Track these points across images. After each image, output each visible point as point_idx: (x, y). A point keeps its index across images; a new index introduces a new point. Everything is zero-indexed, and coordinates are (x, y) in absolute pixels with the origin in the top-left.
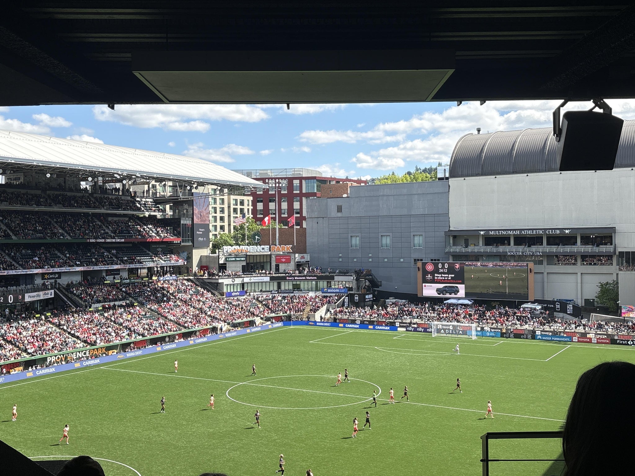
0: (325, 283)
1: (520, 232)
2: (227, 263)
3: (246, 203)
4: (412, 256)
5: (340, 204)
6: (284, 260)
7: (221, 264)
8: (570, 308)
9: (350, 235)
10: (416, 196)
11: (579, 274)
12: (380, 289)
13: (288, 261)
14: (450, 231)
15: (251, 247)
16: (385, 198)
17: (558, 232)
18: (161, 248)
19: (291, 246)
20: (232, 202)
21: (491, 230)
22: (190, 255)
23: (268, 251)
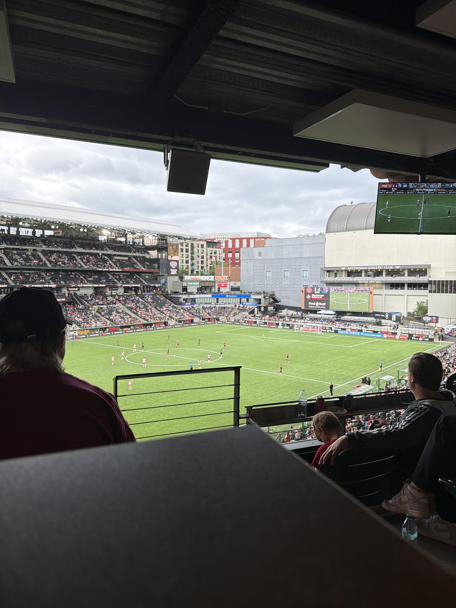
0: (246, 299)
1: (368, 268)
2: (188, 286)
4: (302, 284)
5: (260, 251)
6: (223, 285)
7: (184, 286)
8: (394, 317)
9: (265, 270)
10: (305, 245)
11: (406, 296)
12: (279, 304)
13: (225, 286)
14: (324, 267)
15: (203, 276)
16: (287, 247)
17: (392, 268)
18: (148, 276)
19: (227, 276)
20: (209, 252)
21: (349, 267)
22: (166, 281)
23: (213, 279)
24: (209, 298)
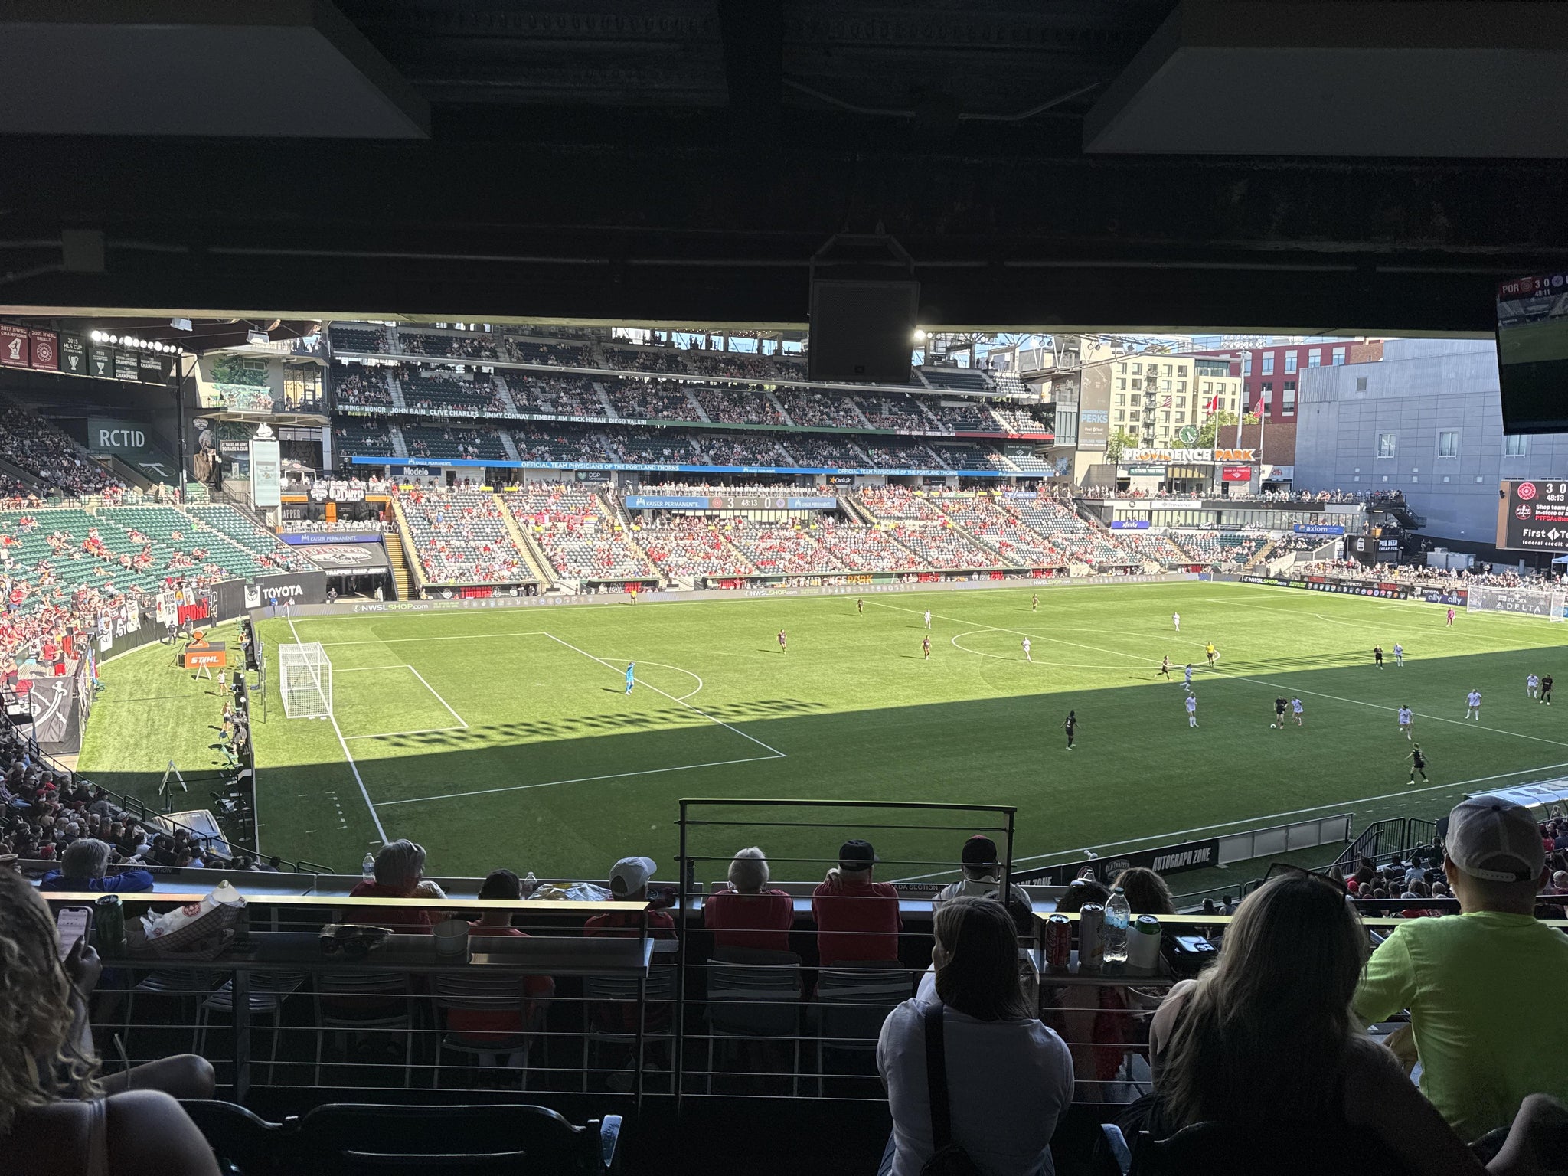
2: (1132, 477)
3: (1229, 389)
4: (1502, 471)
5: (1362, 376)
6: (1237, 475)
7: (1121, 479)
9: (1379, 433)
13: (1245, 477)
15: (1177, 450)
16: (1454, 360)
18: (1022, 449)
19: (1253, 450)
20: (1203, 387)
22: (1071, 463)
23: (1210, 458)
24: (1194, 510)
